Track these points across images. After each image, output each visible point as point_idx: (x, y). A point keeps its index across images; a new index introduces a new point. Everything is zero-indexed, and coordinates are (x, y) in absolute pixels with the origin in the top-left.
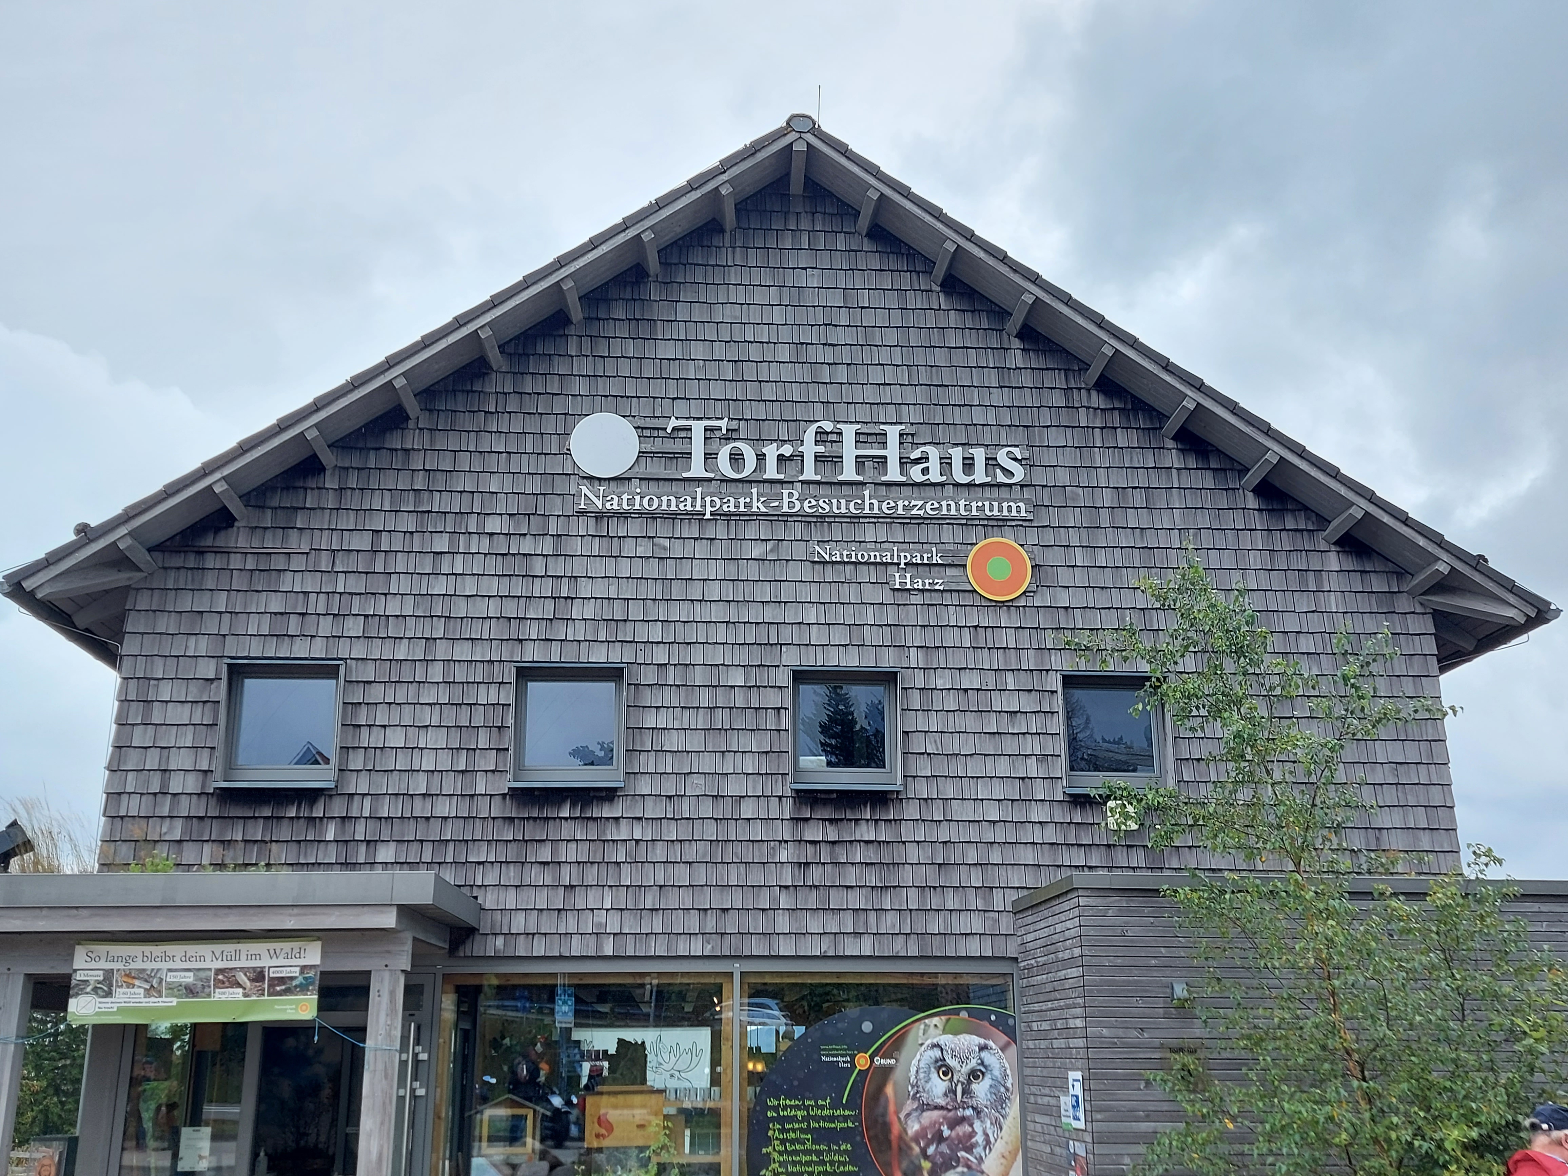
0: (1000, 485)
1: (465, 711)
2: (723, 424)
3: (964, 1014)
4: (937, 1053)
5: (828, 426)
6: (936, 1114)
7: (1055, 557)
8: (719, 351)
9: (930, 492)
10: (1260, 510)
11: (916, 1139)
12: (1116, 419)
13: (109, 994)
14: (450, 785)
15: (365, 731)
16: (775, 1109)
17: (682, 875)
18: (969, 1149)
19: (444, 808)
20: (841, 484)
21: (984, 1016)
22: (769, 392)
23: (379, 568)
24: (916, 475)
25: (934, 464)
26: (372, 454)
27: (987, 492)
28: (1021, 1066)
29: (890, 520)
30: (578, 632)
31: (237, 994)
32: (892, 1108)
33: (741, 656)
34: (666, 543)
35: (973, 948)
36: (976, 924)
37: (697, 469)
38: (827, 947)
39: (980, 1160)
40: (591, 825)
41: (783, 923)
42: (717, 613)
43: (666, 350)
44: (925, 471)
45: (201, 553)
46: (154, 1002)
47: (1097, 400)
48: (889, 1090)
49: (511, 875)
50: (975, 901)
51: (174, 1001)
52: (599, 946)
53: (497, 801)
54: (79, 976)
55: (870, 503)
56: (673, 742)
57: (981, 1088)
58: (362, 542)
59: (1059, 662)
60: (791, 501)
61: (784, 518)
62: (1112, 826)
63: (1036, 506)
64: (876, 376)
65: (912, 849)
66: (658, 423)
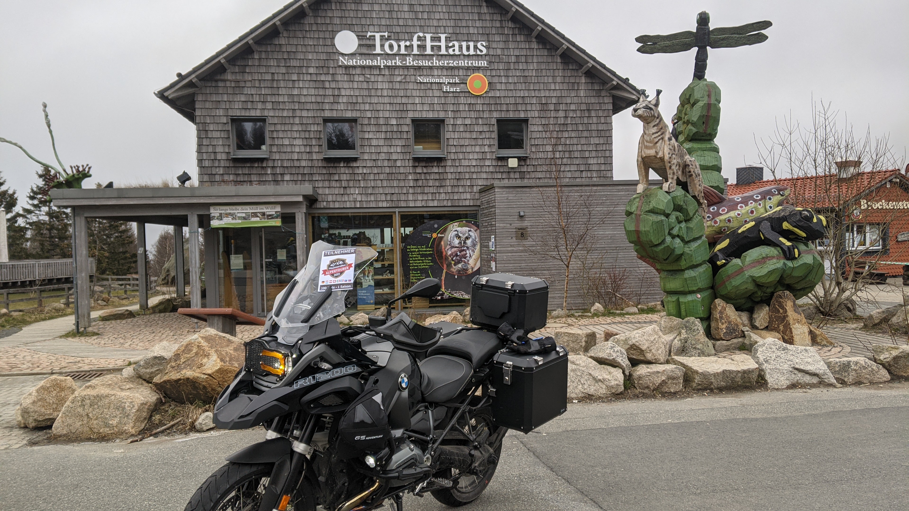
0: (478, 55)
1: (307, 133)
2: (386, 34)
3: (464, 222)
4: (456, 233)
5: (421, 35)
6: (456, 249)
7: (496, 80)
8: (384, 7)
9: (455, 58)
10: (561, 63)
11: (450, 256)
12: (516, 31)
13: (221, 219)
14: (305, 157)
15: (276, 140)
16: (410, 249)
17: (379, 183)
18: (465, 258)
19: (303, 164)
20: (426, 55)
21: (470, 222)
22: (401, 23)
23: (275, 86)
24: (451, 51)
25: (457, 48)
26: (269, 46)
27: (474, 57)
28: (480, 235)
29: (442, 68)
30: (341, 107)
31: (258, 219)
32: (443, 248)
33: (394, 115)
34: (369, 76)
35: (467, 203)
36: (468, 196)
37: (378, 50)
38: (424, 204)
39: (468, 261)
40: (350, 169)
41: (411, 197)
42: (386, 100)
43: (366, 7)
44: (454, 50)
45: (217, 81)
46: (234, 221)
47: (510, 24)
48: (442, 243)
49: (327, 184)
50: (468, 189)
51: (240, 221)
52: (355, 205)
53: (320, 161)
54: (212, 215)
55: (436, 62)
56: (374, 142)
57: (469, 242)
58: (269, 77)
59: (496, 115)
60: (409, 61)
61: (407, 68)
62: (510, 166)
63: (490, 62)
64: (437, 16)
65: (449, 175)
66: (364, 34)
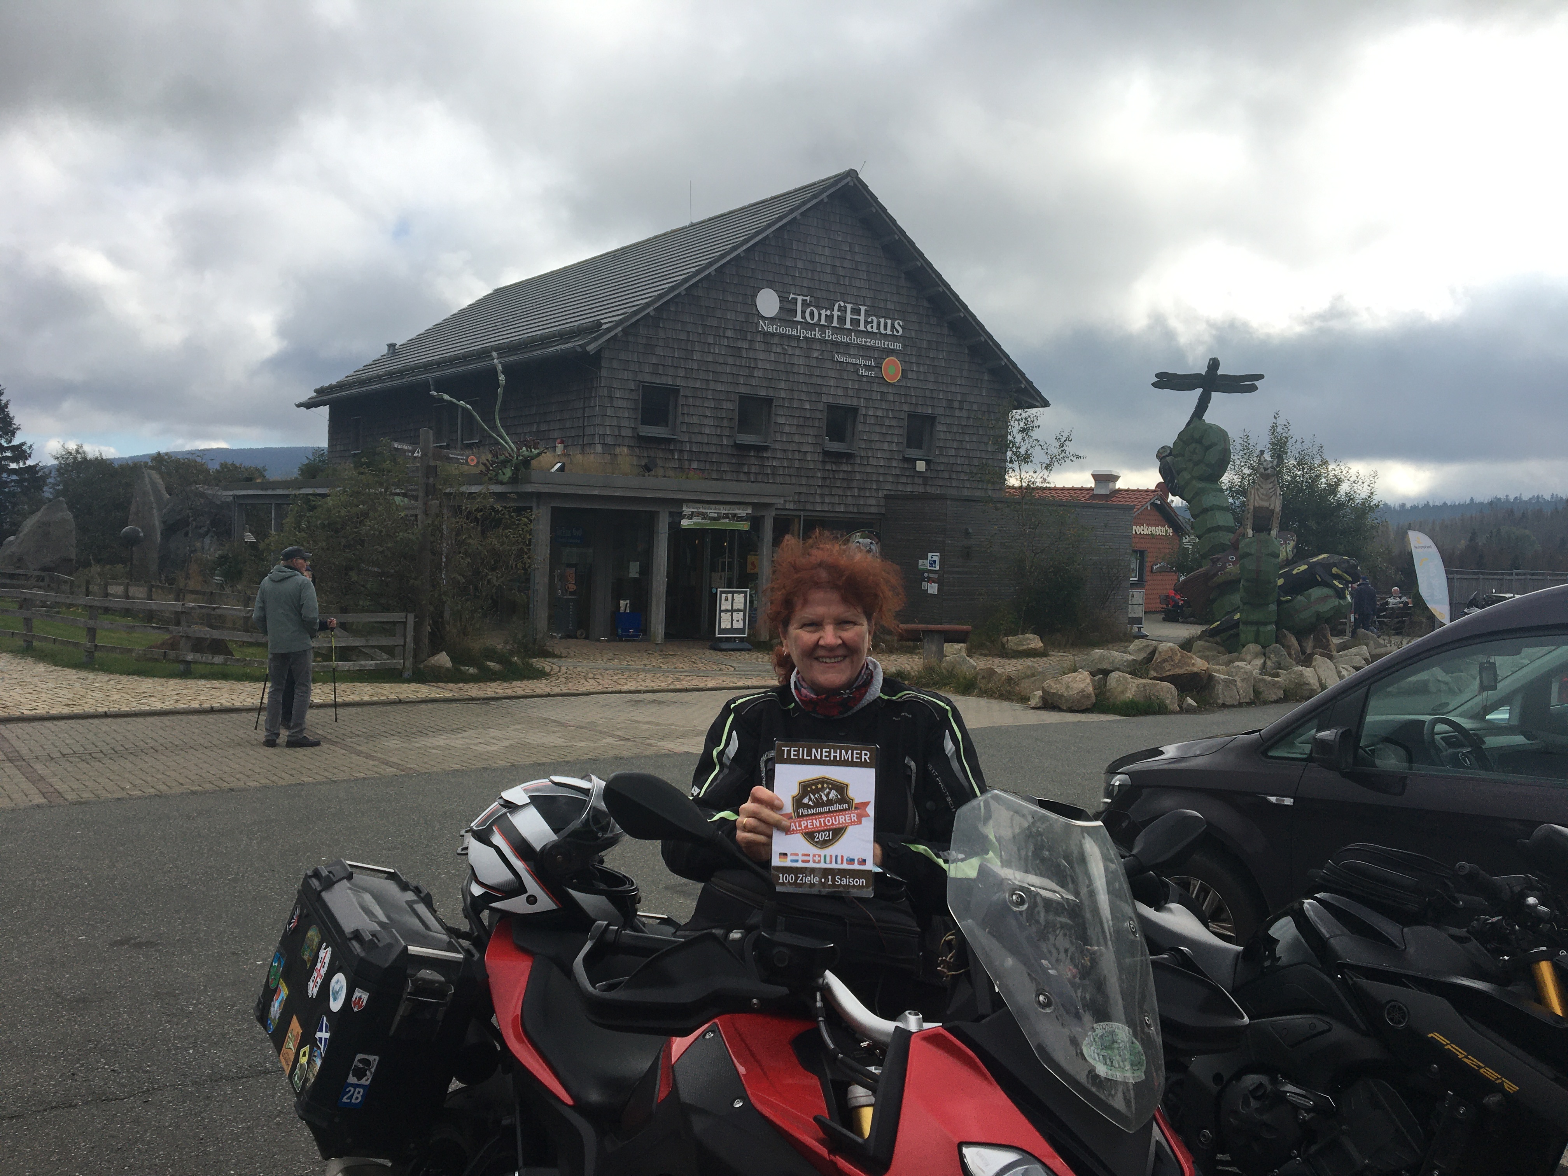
0: (893, 335)
1: (719, 411)
2: (808, 298)
3: (867, 532)
5: (842, 304)
7: (908, 367)
8: (807, 265)
9: (873, 336)
10: (968, 355)
12: (931, 313)
14: (715, 440)
15: (686, 416)
17: (788, 480)
19: (713, 449)
20: (844, 329)
21: (872, 532)
22: (823, 287)
23: (689, 348)
24: (869, 328)
25: (875, 324)
26: (686, 297)
27: (890, 338)
29: (858, 346)
30: (757, 382)
33: (809, 397)
34: (787, 348)
35: (873, 510)
36: (874, 502)
37: (799, 318)
38: (830, 508)
40: (761, 459)
41: (818, 499)
42: (802, 379)
43: (789, 263)
44: (872, 327)
47: (926, 304)
50: (874, 494)
53: (730, 447)
55: (854, 339)
56: (787, 429)
58: (683, 336)
59: (906, 408)
60: (829, 335)
61: (825, 342)
62: (918, 469)
63: (904, 346)
64: (858, 283)
65: (857, 474)
66: (786, 295)
